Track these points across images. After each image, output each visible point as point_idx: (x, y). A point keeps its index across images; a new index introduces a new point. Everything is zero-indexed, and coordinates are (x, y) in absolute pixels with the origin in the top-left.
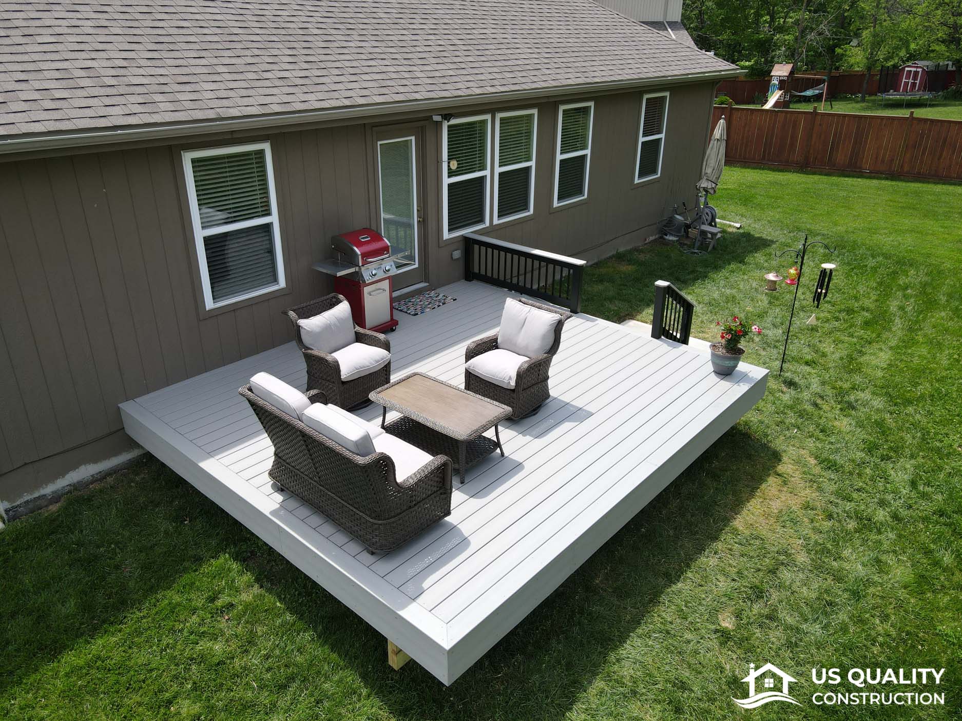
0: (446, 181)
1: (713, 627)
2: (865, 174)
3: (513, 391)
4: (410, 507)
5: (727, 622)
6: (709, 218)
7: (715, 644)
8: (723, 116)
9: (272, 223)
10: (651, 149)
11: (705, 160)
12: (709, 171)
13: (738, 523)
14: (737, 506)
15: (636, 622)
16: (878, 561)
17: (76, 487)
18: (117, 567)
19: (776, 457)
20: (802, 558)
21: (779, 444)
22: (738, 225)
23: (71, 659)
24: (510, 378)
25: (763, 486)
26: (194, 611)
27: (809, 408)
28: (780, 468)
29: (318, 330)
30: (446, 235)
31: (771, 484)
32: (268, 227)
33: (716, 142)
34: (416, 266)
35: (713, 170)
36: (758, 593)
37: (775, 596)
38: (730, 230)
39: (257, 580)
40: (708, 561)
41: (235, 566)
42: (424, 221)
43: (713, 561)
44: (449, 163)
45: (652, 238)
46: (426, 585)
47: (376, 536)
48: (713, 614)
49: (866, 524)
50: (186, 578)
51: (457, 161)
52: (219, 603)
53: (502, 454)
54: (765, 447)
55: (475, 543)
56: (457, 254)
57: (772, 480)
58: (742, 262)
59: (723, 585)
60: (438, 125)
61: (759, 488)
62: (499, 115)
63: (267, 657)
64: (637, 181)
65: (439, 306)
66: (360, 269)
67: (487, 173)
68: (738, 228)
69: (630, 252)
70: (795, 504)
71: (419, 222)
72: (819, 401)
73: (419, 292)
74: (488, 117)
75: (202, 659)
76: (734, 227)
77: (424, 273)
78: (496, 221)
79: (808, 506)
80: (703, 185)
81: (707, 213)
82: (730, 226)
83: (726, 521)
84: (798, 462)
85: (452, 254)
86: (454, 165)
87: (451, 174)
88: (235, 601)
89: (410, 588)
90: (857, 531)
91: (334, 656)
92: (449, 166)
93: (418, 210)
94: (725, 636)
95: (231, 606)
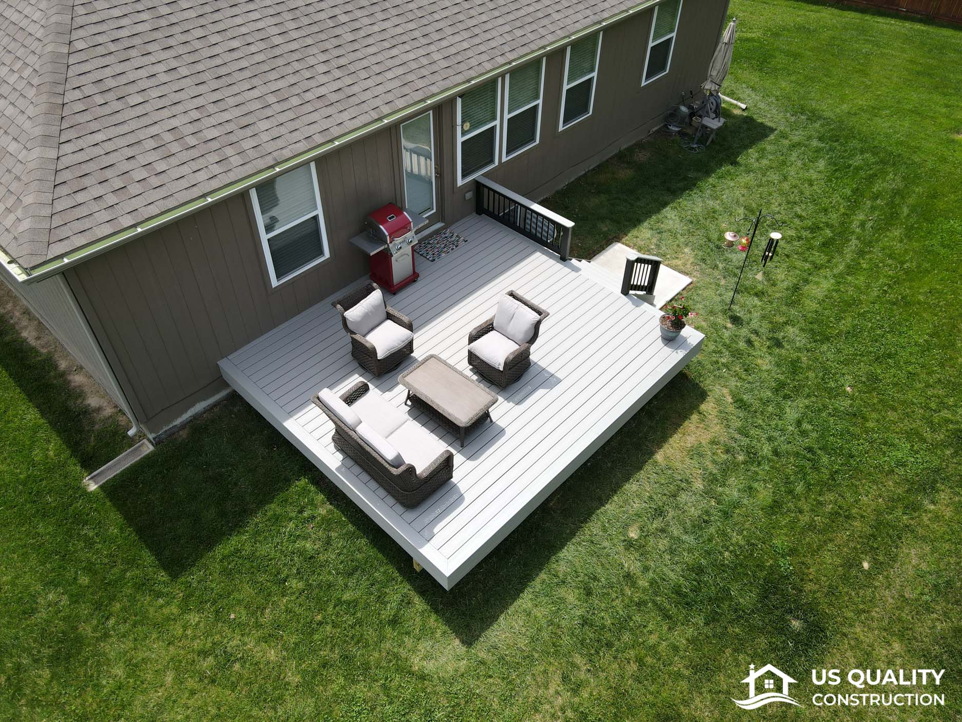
0: (460, 139)
1: (623, 538)
2: (901, 13)
3: (502, 372)
5: (633, 534)
6: (714, 107)
7: (621, 548)
8: (734, 19)
9: (318, 214)
10: (660, 50)
11: (712, 61)
12: (714, 73)
13: (659, 457)
14: (663, 439)
15: (573, 534)
16: (750, 488)
17: (195, 418)
18: (236, 484)
19: (703, 395)
20: (698, 485)
21: (708, 383)
22: (744, 106)
25: (686, 423)
26: (291, 519)
27: (742, 345)
28: (703, 407)
30: (460, 182)
31: (692, 422)
32: (315, 220)
33: (724, 45)
34: (434, 210)
35: (719, 72)
36: (659, 512)
37: (671, 513)
38: (737, 112)
39: (328, 499)
40: (631, 487)
41: (313, 488)
43: (634, 488)
44: (462, 126)
45: (656, 128)
48: (626, 526)
49: (753, 456)
50: (281, 496)
51: (470, 123)
52: (305, 514)
53: (491, 421)
54: (696, 386)
55: (468, 499)
56: (469, 195)
57: (695, 417)
58: (735, 163)
59: (637, 505)
61: (682, 425)
63: (339, 554)
64: (643, 84)
65: (452, 249)
66: (388, 246)
67: (497, 122)
68: (743, 110)
69: (630, 149)
70: (705, 438)
71: (436, 177)
72: (753, 337)
73: (437, 232)
76: (740, 108)
77: (440, 215)
78: (504, 159)
79: (714, 441)
80: (707, 87)
82: (736, 106)
83: (652, 453)
84: (718, 402)
85: (465, 196)
86: (467, 126)
87: (465, 133)
88: (316, 514)
89: (426, 533)
90: (745, 463)
91: (380, 555)
92: (462, 128)
93: (435, 168)
94: (629, 545)
95: (313, 517)
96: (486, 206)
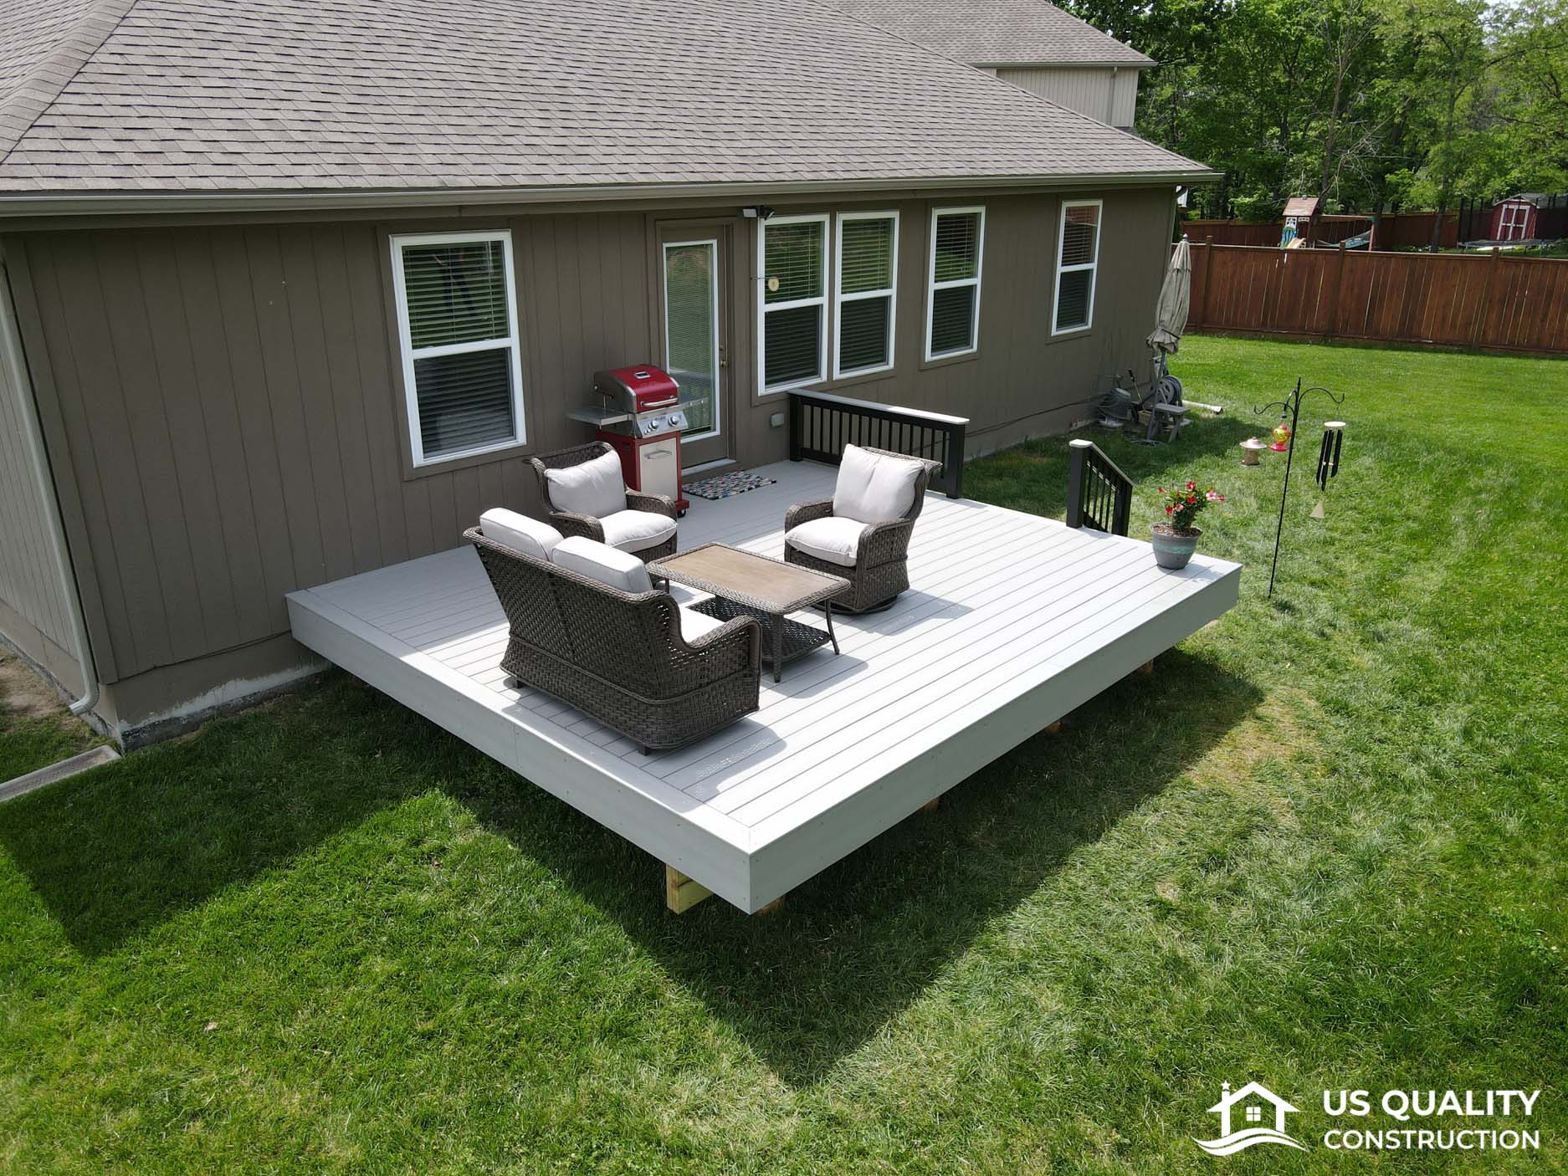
0: (763, 308)
1: (1145, 896)
2: (1426, 346)
3: (854, 568)
4: (700, 686)
5: (1169, 893)
6: (1171, 394)
7: (1148, 915)
8: (1185, 235)
9: (510, 348)
10: (1075, 286)
11: (1160, 301)
12: (1166, 317)
13: (1193, 775)
14: (1192, 753)
15: (1030, 887)
16: (1404, 827)
17: (221, 710)
18: (280, 806)
19: (1257, 695)
20: (1288, 821)
21: (1262, 679)
22: (1218, 409)
23: (217, 907)
24: (849, 549)
25: (1234, 731)
26: (389, 856)
27: (1312, 637)
28: (1261, 710)
29: (573, 485)
30: (762, 389)
31: (1245, 731)
32: (504, 353)
33: (1174, 274)
34: (717, 433)
35: (1173, 315)
36: (1216, 860)
37: (1243, 864)
38: (1205, 415)
39: (480, 819)
40: (1146, 818)
41: (448, 803)
42: (729, 365)
43: (1152, 820)
44: (766, 282)
45: (1080, 424)
46: (720, 787)
47: (653, 723)
48: (1149, 880)
49: (1388, 781)
50: (378, 818)
51: (780, 281)
52: (425, 847)
53: (837, 652)
54: (1240, 683)
55: (792, 745)
56: (778, 419)
57: (1248, 725)
58: (1222, 454)
59: (1164, 848)
60: (751, 224)
61: (1226, 733)
62: (841, 217)
63: (495, 908)
64: (1054, 332)
65: (750, 489)
66: (635, 418)
67: (823, 300)
68: (1218, 413)
69: (1047, 440)
70: (1282, 757)
71: (721, 366)
72: (1328, 631)
73: (722, 472)
74: (825, 218)
75: (400, 911)
76: (1211, 411)
77: (729, 443)
78: (837, 375)
79: (1300, 758)
80: (1156, 340)
81: (1167, 387)
82: (1205, 410)
83: (1174, 771)
84: (1293, 703)
85: (770, 419)
86: (774, 285)
87: (771, 297)
88: (449, 844)
89: (699, 790)
90: (1373, 790)
91: (591, 907)
92: (766, 286)
93: (720, 350)
94: (1164, 910)
95: (443, 850)
96: (807, 444)
